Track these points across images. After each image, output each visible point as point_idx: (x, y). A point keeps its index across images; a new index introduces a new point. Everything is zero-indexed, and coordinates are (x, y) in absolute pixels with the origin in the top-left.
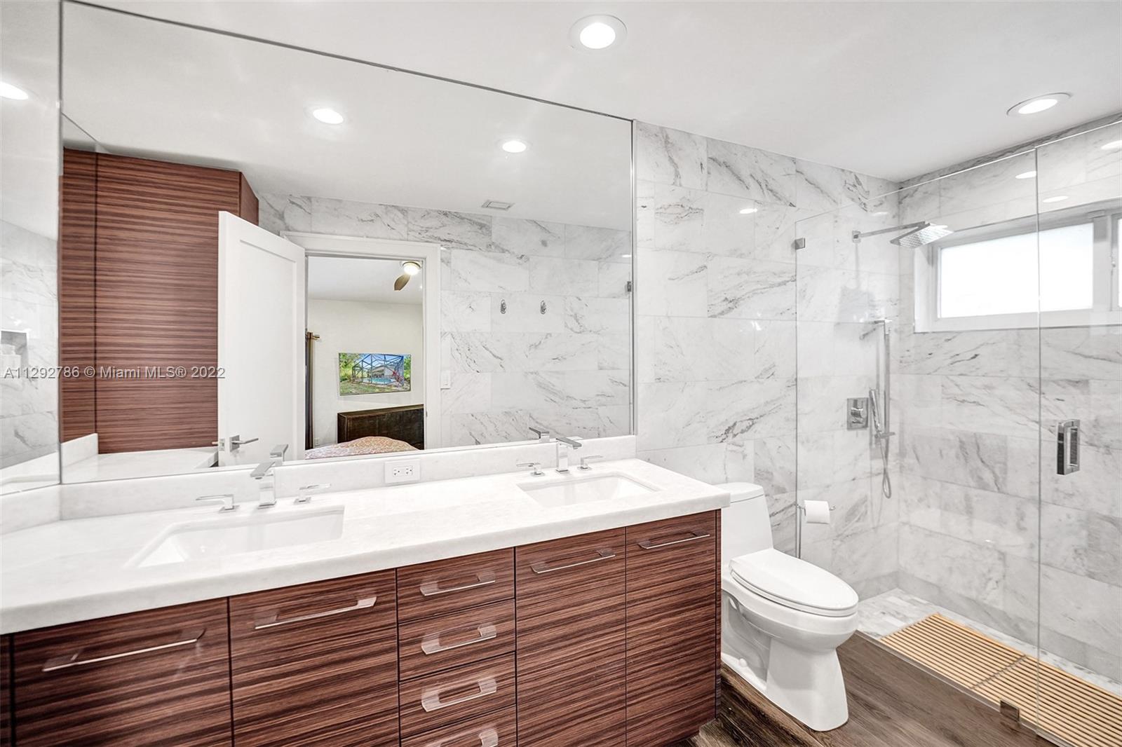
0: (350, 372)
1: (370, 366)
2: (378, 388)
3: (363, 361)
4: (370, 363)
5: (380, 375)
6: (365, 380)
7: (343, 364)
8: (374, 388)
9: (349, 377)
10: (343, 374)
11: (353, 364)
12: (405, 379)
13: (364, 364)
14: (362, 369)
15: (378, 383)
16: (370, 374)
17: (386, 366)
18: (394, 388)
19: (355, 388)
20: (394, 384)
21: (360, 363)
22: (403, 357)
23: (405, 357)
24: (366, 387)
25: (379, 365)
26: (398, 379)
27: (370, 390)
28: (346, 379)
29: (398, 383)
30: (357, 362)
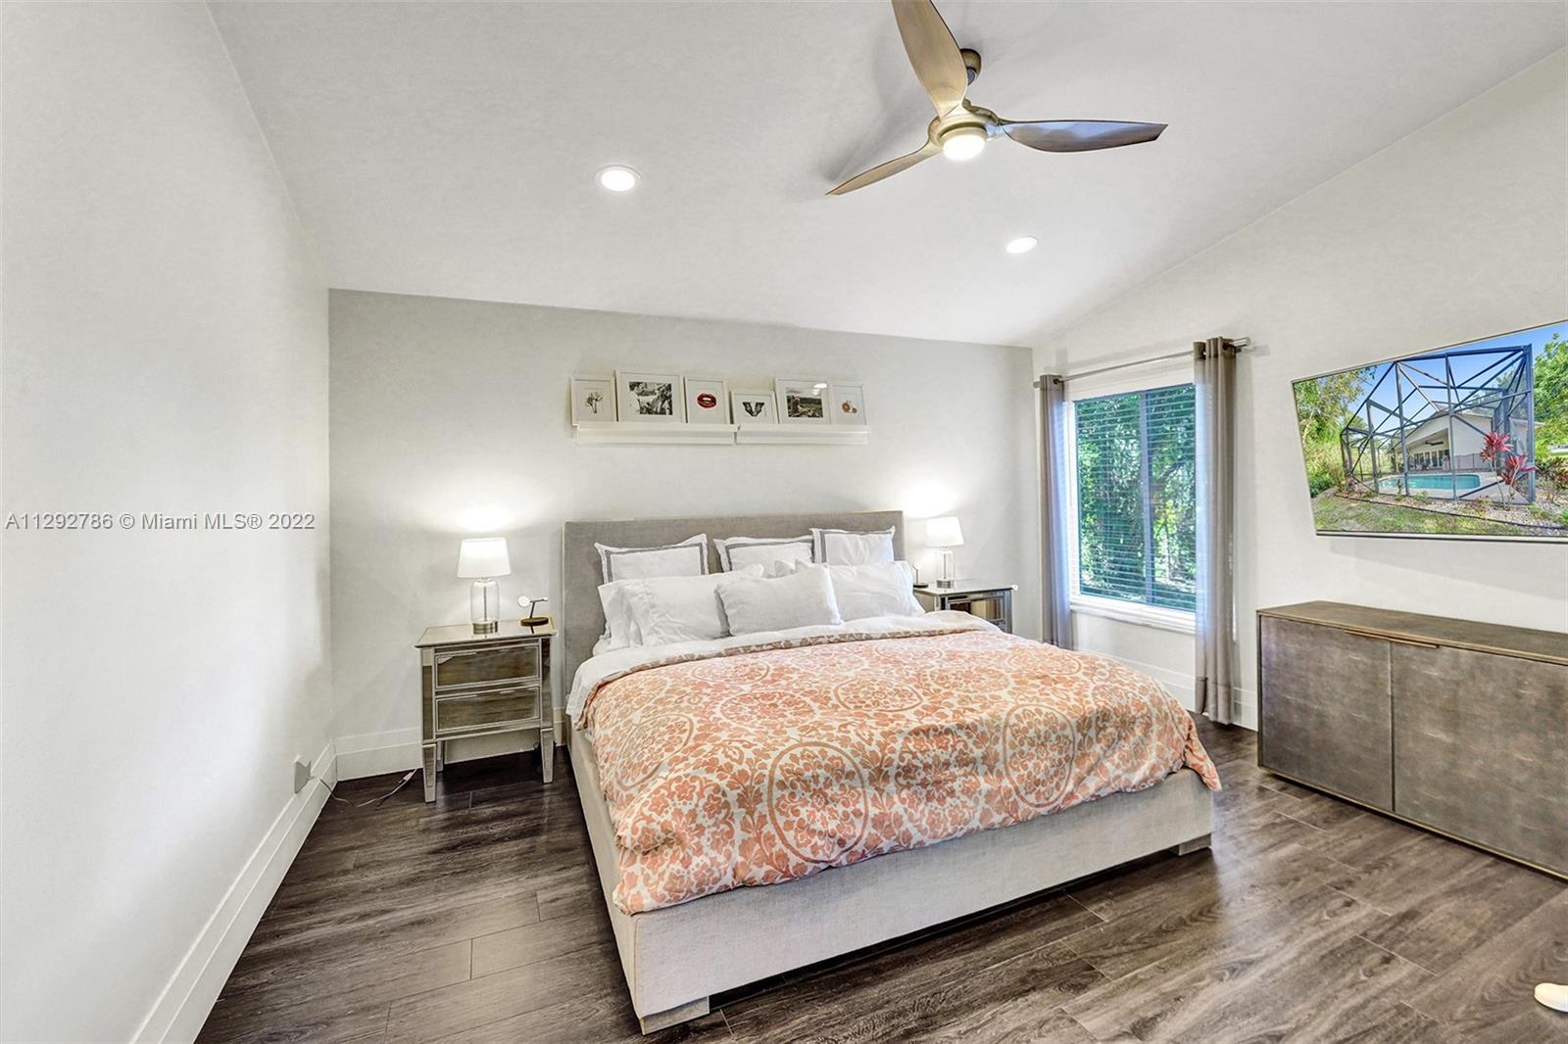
0: (1333, 454)
1: (1394, 422)
2: (1434, 514)
3: (1369, 402)
4: (1393, 406)
5: (1432, 459)
6: (1387, 486)
7: (1311, 424)
8: (1418, 514)
9: (1334, 473)
10: (1315, 466)
11: (1340, 422)
12: (1542, 471)
13: (1377, 416)
14: (1370, 436)
15: (1432, 492)
16: (1399, 459)
17: (1452, 413)
18: (1493, 515)
19: (1357, 517)
20: (1494, 494)
21: (1363, 414)
22: (1525, 352)
23: (1538, 352)
24: (1391, 512)
25: (1430, 411)
26: (1509, 472)
27: (1405, 523)
28: (1328, 485)
29: (1506, 490)
30: (1353, 408)
